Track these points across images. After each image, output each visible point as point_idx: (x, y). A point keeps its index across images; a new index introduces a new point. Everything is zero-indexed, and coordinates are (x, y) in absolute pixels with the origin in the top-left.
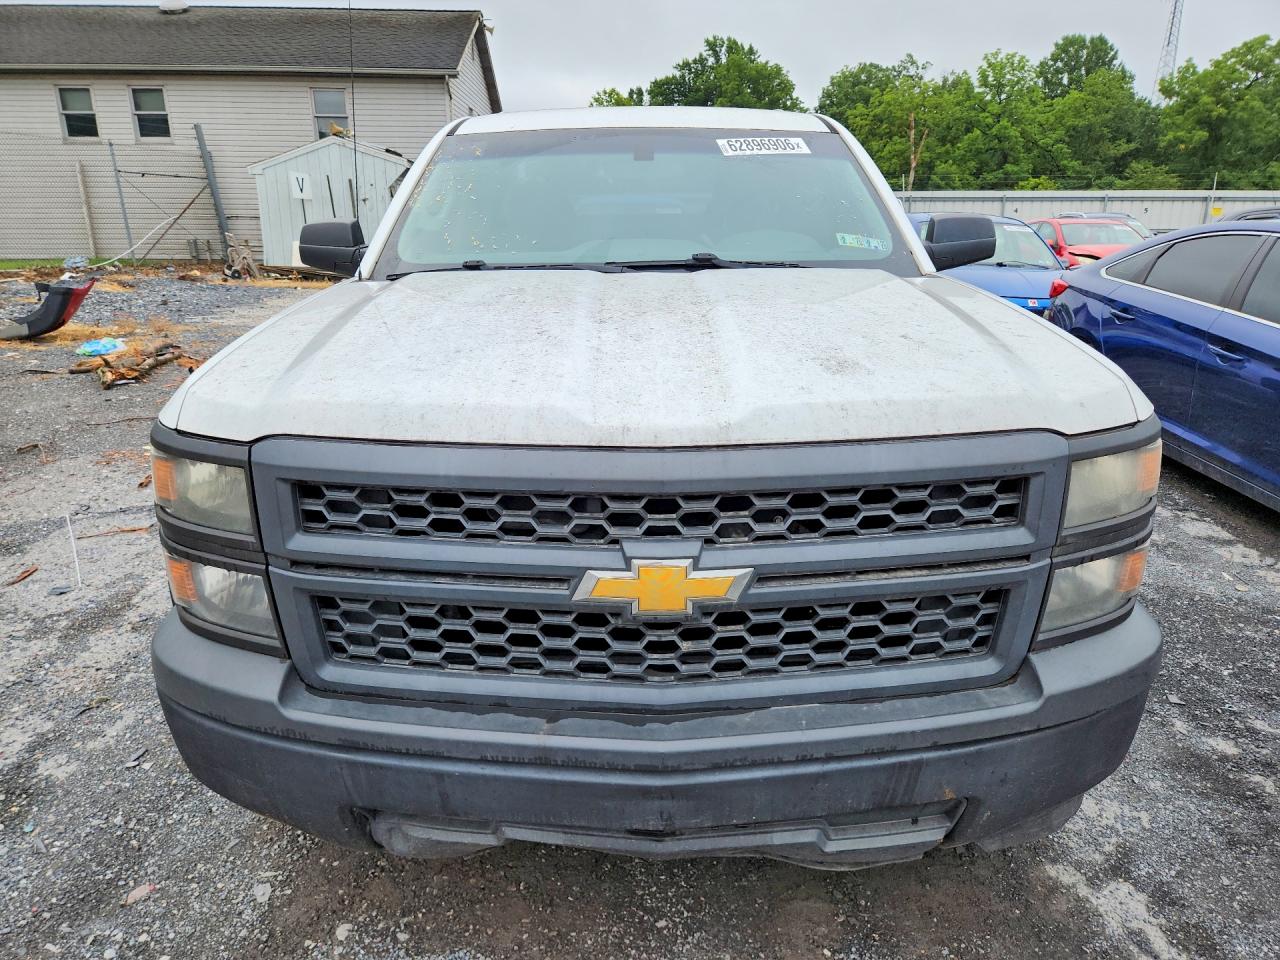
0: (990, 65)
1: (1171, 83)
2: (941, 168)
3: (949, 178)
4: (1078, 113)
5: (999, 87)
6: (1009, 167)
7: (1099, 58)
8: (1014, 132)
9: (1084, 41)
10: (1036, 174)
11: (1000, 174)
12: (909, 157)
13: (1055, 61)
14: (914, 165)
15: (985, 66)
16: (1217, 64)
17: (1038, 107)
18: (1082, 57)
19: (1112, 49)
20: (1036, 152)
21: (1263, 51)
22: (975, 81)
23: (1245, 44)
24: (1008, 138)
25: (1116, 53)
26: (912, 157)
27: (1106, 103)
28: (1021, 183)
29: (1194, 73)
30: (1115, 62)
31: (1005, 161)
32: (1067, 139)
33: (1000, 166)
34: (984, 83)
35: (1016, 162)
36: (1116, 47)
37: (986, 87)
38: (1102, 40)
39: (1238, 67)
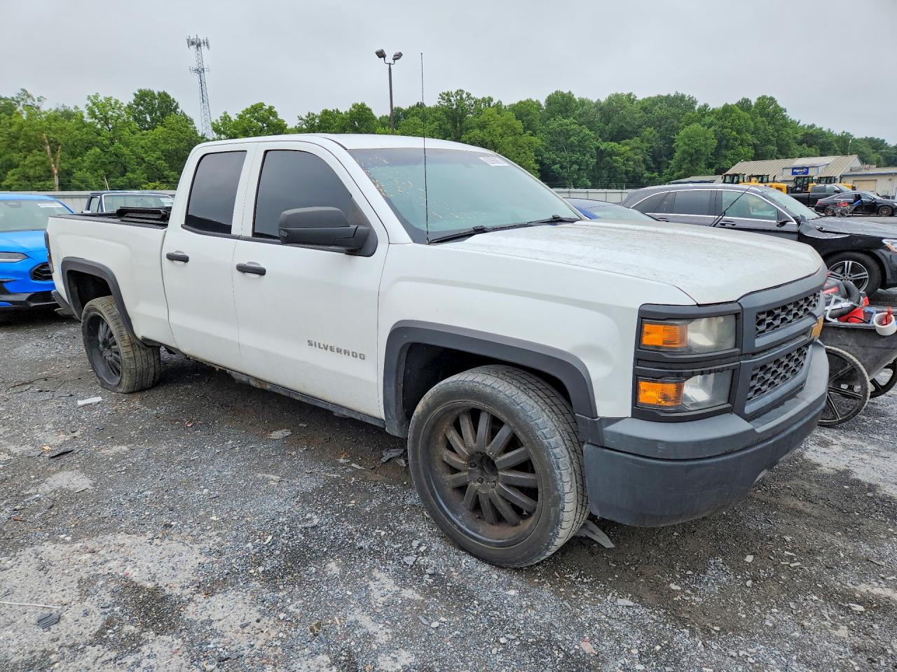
0: (94, 104)
1: (218, 125)
2: (78, 174)
3: (87, 182)
4: (166, 141)
5: (106, 120)
6: (129, 175)
7: (167, 106)
8: (125, 151)
9: (153, 94)
10: (150, 180)
11: (125, 179)
12: (50, 166)
13: (138, 105)
14: (56, 172)
15: (91, 105)
16: (240, 117)
17: (137, 136)
18: (155, 104)
19: (174, 102)
20: (144, 165)
21: (263, 112)
22: (86, 114)
23: (252, 107)
24: (123, 155)
25: (177, 104)
26: (53, 166)
27: (182, 136)
28: (144, 186)
29: (230, 121)
30: (178, 110)
31: (126, 171)
32: (164, 158)
33: (123, 174)
34: (92, 114)
35: (133, 171)
36: (176, 100)
37: (96, 118)
38: (165, 94)
39: (252, 119)
